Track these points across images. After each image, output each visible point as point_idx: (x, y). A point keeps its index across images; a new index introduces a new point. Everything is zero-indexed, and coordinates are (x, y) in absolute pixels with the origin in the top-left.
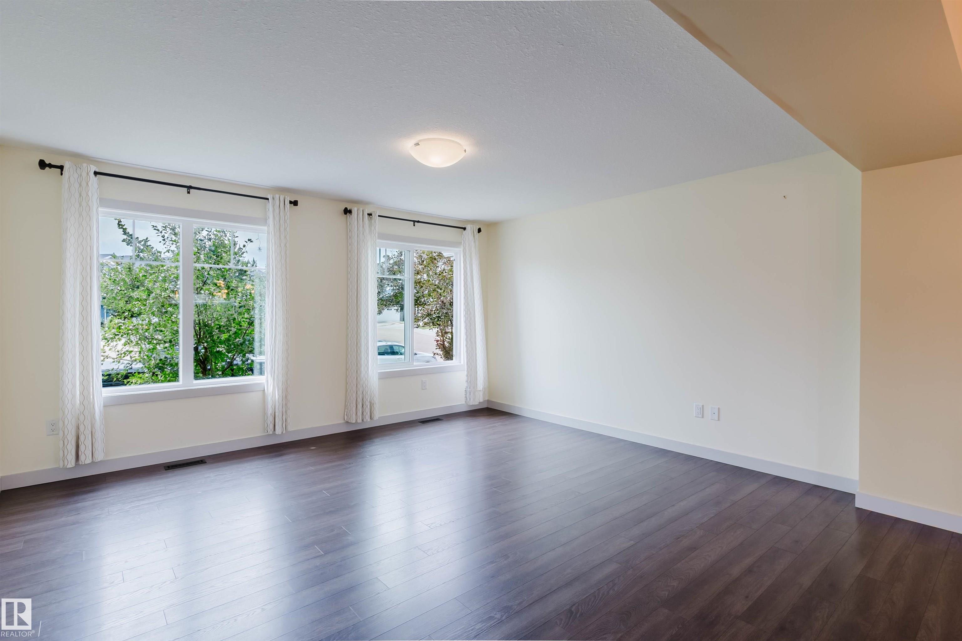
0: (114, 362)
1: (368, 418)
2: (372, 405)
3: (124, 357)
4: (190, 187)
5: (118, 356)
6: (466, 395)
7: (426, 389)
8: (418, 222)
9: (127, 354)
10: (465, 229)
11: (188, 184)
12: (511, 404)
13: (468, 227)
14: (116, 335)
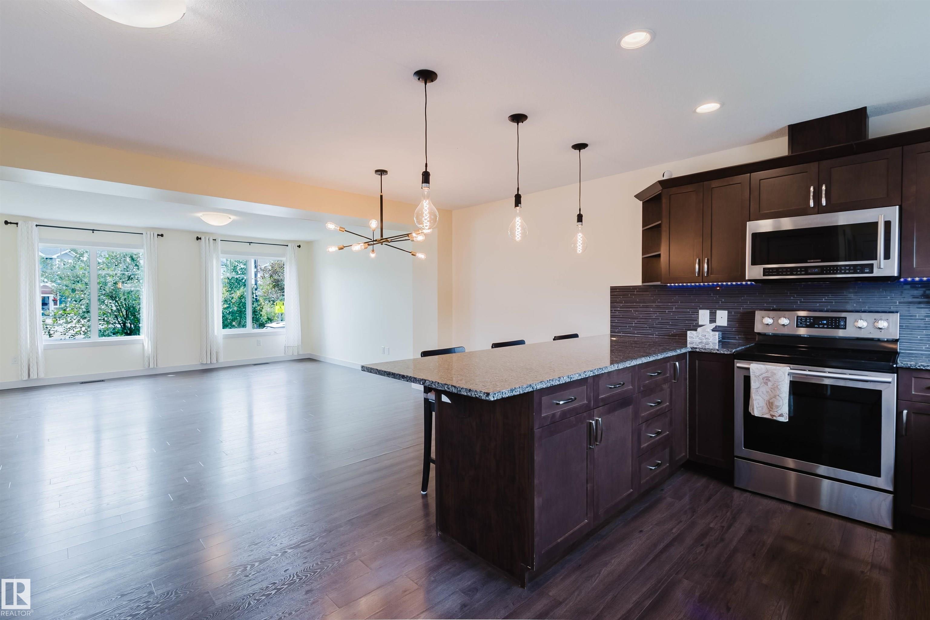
0: (62, 334)
1: (214, 361)
2: (217, 353)
3: (69, 331)
4: (93, 230)
5: (65, 330)
6: (285, 349)
7: (260, 345)
8: (251, 243)
9: (72, 328)
10: (287, 246)
11: (92, 229)
12: (317, 355)
13: (289, 245)
14: (62, 315)
